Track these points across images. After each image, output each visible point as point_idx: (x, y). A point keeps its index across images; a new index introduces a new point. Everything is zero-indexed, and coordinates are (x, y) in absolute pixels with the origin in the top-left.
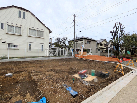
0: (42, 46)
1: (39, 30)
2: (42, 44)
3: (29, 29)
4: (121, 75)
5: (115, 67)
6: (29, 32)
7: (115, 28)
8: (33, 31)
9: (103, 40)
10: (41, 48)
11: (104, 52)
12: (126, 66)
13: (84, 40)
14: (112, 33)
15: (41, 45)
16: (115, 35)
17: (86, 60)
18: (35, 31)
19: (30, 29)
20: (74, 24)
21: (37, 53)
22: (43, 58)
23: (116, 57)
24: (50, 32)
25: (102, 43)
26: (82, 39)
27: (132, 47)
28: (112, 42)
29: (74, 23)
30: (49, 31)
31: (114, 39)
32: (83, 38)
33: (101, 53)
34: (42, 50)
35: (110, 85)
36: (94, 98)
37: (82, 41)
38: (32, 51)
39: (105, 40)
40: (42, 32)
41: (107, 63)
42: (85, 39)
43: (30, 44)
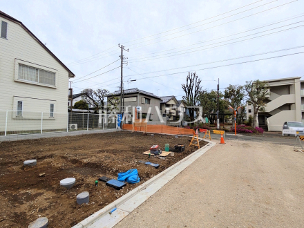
0: (52, 106)
1: (45, 69)
2: (52, 102)
3: (18, 66)
4: (196, 148)
5: (190, 141)
6: (17, 70)
7: (189, 81)
8: (29, 70)
9: (170, 98)
10: (49, 111)
11: (171, 119)
12: (201, 139)
13: (139, 97)
14: (184, 87)
15: (49, 104)
16: (189, 92)
17: (146, 134)
18: (35, 71)
19: (20, 64)
20: (122, 64)
21: (38, 121)
22: (53, 133)
23: (191, 128)
24: (72, 75)
25: (169, 103)
26: (135, 94)
27: (211, 111)
28: (184, 103)
29: (122, 61)
30: (68, 73)
31: (188, 98)
32: (138, 93)
33: (168, 121)
34: (52, 114)
35: (186, 158)
36: (175, 167)
37: (134, 99)
38: (24, 116)
39: (174, 98)
40: (53, 75)
41: (179, 137)
42: (141, 94)
43: (20, 99)
